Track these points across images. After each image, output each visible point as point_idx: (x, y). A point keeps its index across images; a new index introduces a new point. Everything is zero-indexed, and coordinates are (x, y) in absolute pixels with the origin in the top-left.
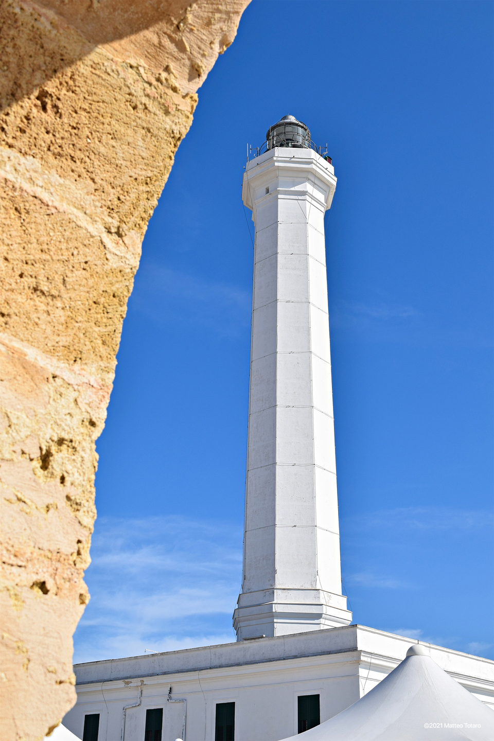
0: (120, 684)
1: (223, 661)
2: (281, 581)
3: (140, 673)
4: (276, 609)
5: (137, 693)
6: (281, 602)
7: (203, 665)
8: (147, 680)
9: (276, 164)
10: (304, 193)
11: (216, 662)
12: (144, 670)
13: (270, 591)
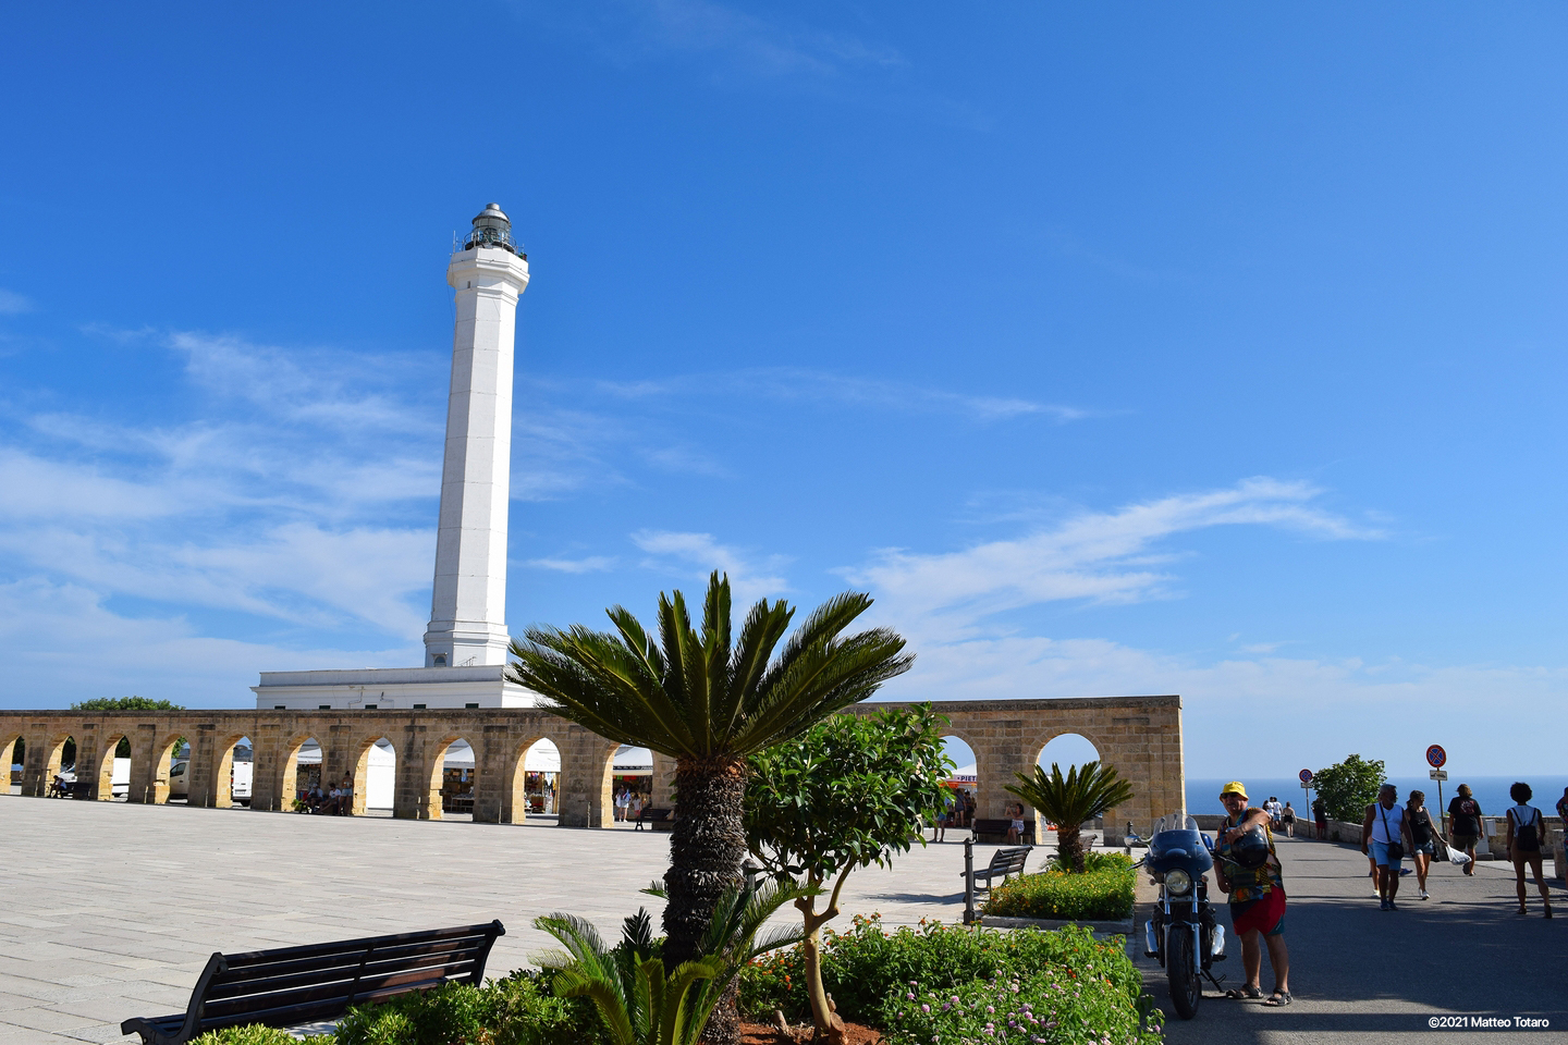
0: (347, 687)
1: (419, 679)
2: (459, 616)
3: (360, 681)
4: (455, 635)
5: (359, 694)
6: (459, 630)
7: (405, 679)
8: (365, 687)
9: (478, 265)
10: (499, 293)
11: (415, 679)
12: (362, 680)
13: (452, 622)
